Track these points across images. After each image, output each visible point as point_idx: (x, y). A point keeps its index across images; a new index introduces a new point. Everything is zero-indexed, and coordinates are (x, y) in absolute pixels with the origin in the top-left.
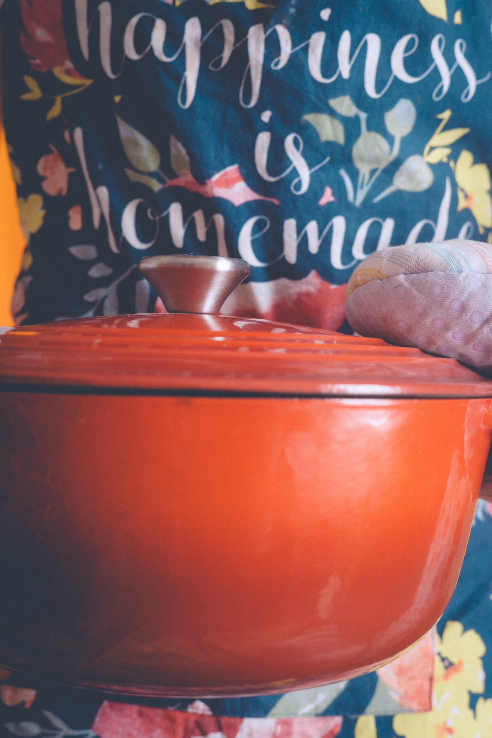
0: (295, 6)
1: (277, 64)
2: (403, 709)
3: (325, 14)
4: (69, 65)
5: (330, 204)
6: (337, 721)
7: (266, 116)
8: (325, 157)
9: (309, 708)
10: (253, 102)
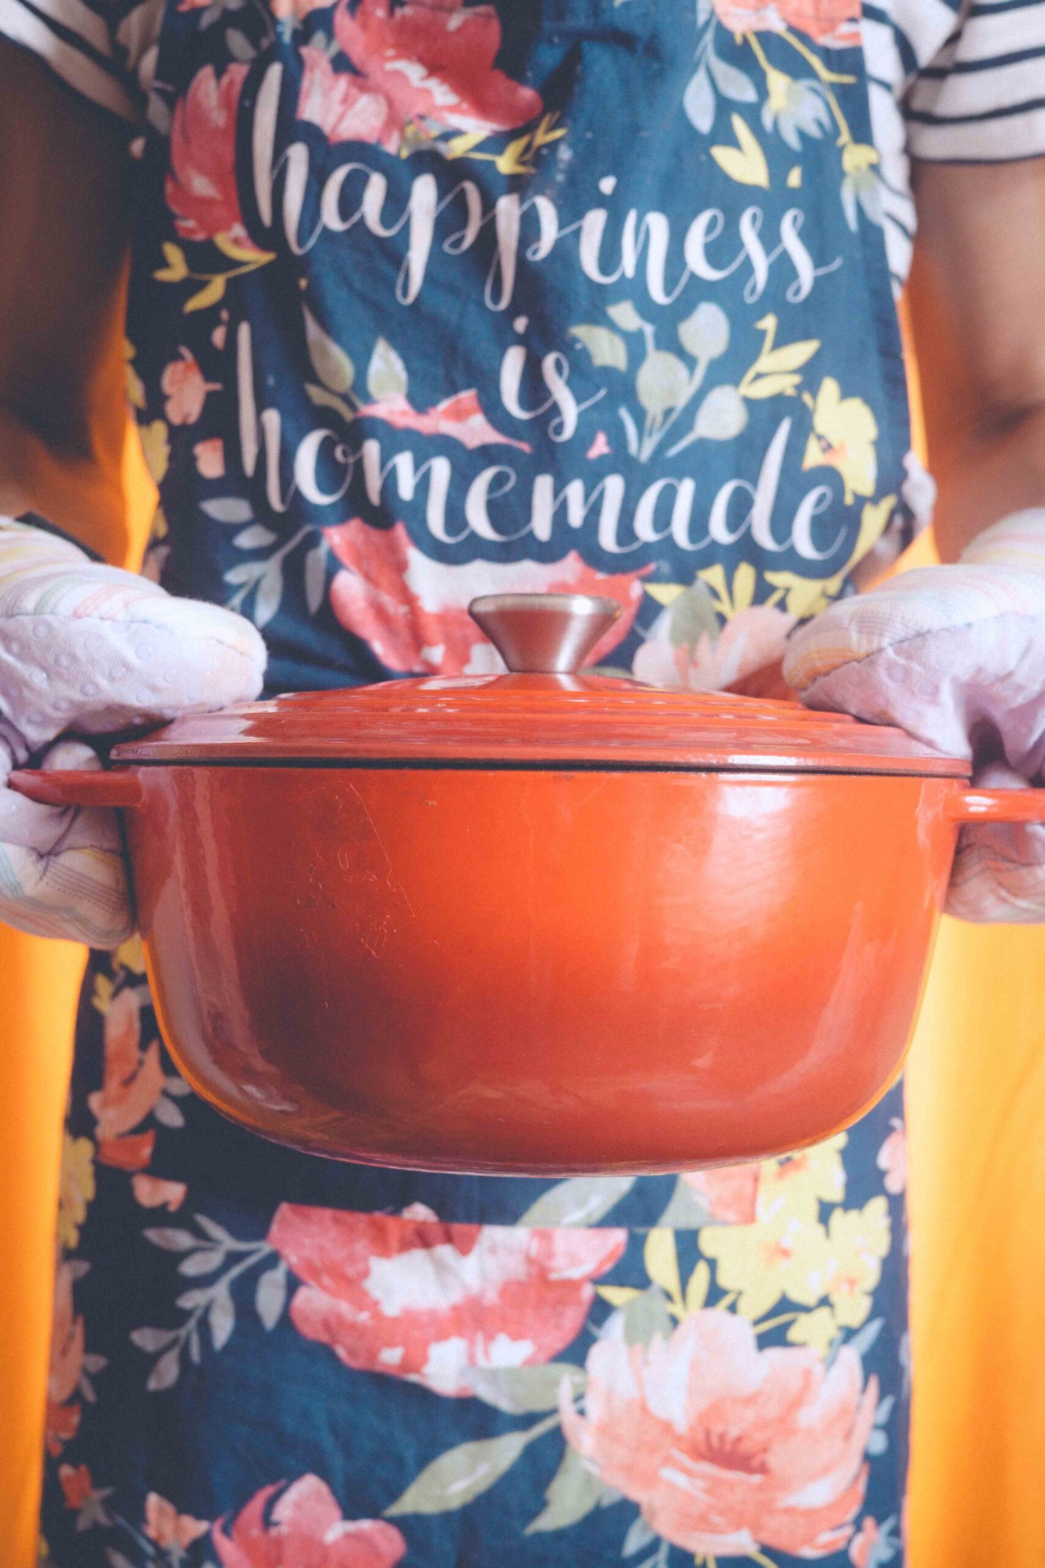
0: (566, 172)
1: (535, 252)
2: (713, 1220)
3: (607, 185)
4: (239, 230)
5: (602, 458)
6: (619, 1236)
7: (521, 324)
8: (598, 389)
9: (578, 1215)
10: (504, 303)
